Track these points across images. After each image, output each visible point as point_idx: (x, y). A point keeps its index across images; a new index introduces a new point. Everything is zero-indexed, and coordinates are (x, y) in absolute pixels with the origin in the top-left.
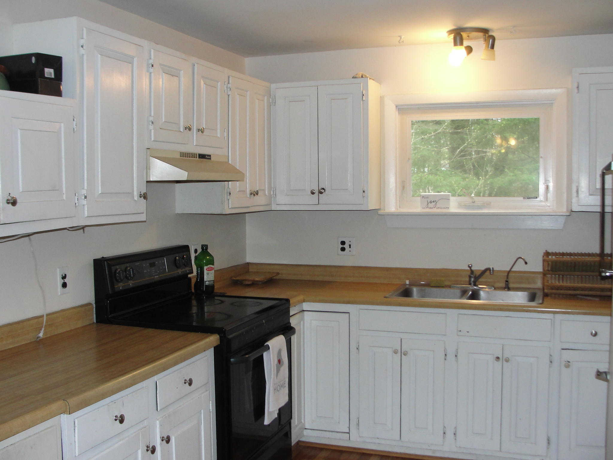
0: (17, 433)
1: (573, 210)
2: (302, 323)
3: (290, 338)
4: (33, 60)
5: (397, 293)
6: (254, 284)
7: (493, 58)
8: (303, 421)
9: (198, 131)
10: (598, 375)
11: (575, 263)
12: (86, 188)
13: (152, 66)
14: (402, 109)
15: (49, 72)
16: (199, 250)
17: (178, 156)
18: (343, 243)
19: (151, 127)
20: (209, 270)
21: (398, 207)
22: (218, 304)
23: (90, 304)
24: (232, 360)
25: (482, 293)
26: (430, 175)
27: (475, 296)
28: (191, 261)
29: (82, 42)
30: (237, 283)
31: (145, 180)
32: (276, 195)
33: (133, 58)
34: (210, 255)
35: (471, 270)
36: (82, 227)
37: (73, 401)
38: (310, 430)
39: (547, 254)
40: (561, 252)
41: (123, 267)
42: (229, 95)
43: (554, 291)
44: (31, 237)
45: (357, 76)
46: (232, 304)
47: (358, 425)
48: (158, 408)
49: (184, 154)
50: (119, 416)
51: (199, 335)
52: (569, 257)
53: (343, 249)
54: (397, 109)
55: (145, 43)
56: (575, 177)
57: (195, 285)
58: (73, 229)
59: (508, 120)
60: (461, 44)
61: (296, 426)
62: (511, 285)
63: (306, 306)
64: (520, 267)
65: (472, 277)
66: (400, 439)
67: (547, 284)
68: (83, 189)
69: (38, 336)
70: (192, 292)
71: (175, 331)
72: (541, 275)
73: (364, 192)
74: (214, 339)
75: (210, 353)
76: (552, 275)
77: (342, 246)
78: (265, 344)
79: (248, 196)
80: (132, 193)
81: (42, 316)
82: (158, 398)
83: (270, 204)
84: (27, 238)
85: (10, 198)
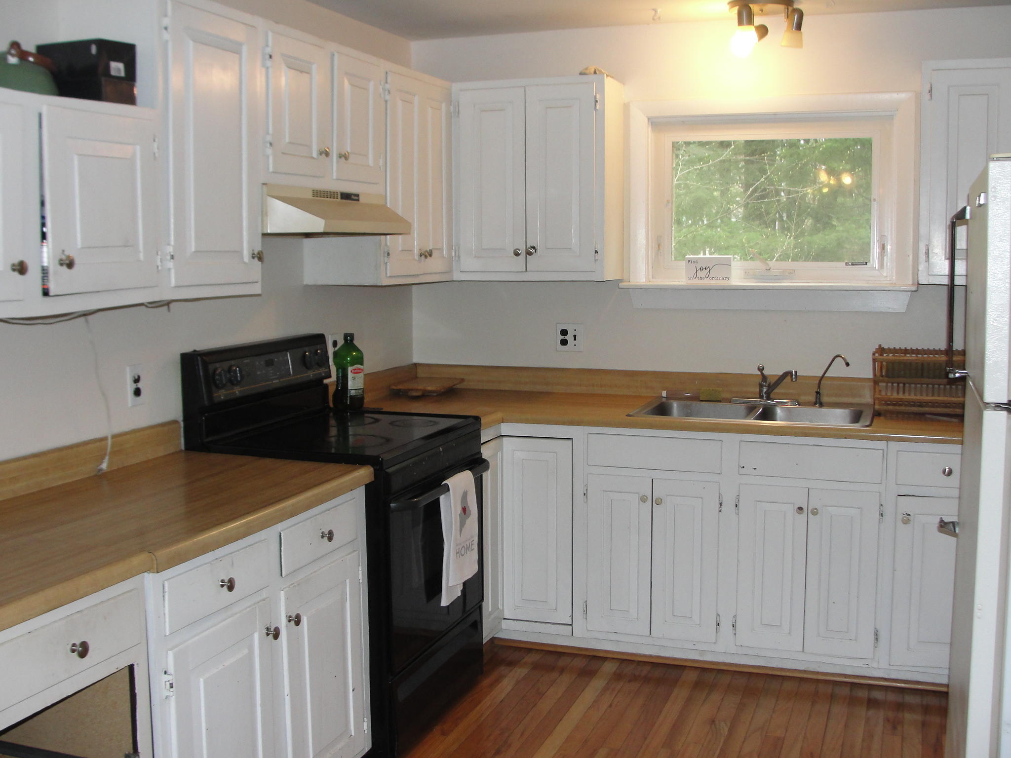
0: (86, 595)
1: (920, 282)
2: (499, 454)
3: (482, 476)
4: (94, 49)
5: (649, 408)
6: (425, 396)
7: (799, 44)
8: (500, 607)
9: (340, 157)
10: (941, 526)
11: (922, 364)
12: (172, 243)
13: (271, 57)
14: (658, 124)
15: (117, 68)
16: (341, 342)
17: (309, 195)
18: (564, 332)
19: (269, 151)
20: (356, 372)
21: (650, 277)
22: (369, 424)
23: (175, 422)
24: (392, 505)
25: (779, 411)
26: (709, 230)
27: (768, 414)
28: (328, 358)
29: (166, 21)
30: (398, 394)
31: (260, 232)
32: (459, 257)
33: (240, 45)
34: (358, 350)
35: (762, 374)
36: (166, 302)
37: (163, 554)
38: (512, 621)
39: (881, 350)
40: (903, 348)
41: (226, 365)
42: (386, 102)
43: (890, 407)
44: (90, 318)
45: (587, 72)
46: (391, 423)
47: (585, 612)
48: (283, 572)
49: (319, 192)
50: (226, 581)
51: (343, 467)
52: (914, 355)
53: (564, 342)
54: (650, 124)
55: (259, 22)
56: (923, 231)
57: (335, 395)
58: (153, 305)
59: (836, 141)
60: (750, 22)
61: (490, 614)
62: (825, 399)
63: (506, 428)
64: (838, 371)
65: (765, 386)
66: (650, 634)
67: (879, 396)
68: (169, 244)
69: (99, 468)
70: (329, 406)
71: (306, 462)
72: (871, 384)
73: (596, 252)
74: (365, 473)
75: (359, 494)
76: (887, 383)
77: (562, 337)
78: (443, 484)
79: (417, 257)
80: (240, 253)
81: (105, 439)
82: (282, 557)
83: (449, 272)
84: (82, 319)
85: (64, 257)
